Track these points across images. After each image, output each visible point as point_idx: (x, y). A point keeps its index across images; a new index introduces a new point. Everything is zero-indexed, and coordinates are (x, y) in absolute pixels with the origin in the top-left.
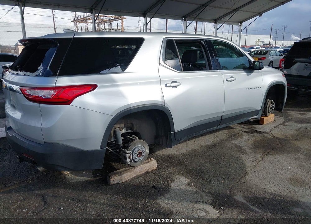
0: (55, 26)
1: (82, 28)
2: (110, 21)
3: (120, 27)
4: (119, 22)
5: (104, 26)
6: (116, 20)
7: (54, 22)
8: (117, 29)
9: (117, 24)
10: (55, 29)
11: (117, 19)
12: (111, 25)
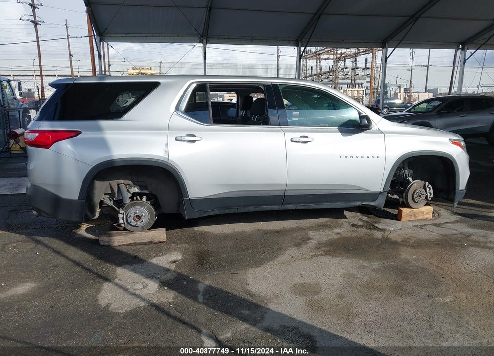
0: (278, 66)
1: (312, 68)
2: (355, 56)
3: (369, 65)
4: (369, 57)
5: (344, 63)
6: (366, 54)
7: (278, 60)
8: (364, 67)
9: (366, 59)
10: (278, 70)
11: (366, 52)
12: (355, 61)
